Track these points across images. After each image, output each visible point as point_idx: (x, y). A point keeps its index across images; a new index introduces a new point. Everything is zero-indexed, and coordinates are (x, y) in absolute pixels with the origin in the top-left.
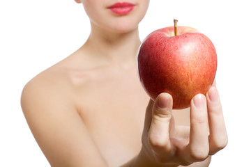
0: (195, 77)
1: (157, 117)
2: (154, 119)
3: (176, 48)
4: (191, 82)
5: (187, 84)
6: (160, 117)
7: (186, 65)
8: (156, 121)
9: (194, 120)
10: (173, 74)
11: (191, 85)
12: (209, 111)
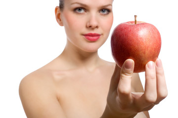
0: (149, 49)
1: (123, 75)
2: (122, 76)
3: (138, 30)
4: (147, 52)
5: (144, 53)
6: (126, 75)
7: (145, 40)
8: (123, 78)
9: (148, 77)
10: (136, 46)
11: (146, 54)
12: (157, 73)
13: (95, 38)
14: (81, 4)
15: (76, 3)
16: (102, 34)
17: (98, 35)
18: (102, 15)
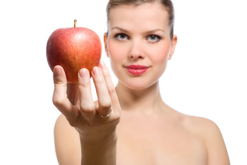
4: (77, 58)
13: (139, 71)
14: (121, 29)
15: (116, 28)
16: (151, 66)
17: (144, 68)
18: (150, 42)
